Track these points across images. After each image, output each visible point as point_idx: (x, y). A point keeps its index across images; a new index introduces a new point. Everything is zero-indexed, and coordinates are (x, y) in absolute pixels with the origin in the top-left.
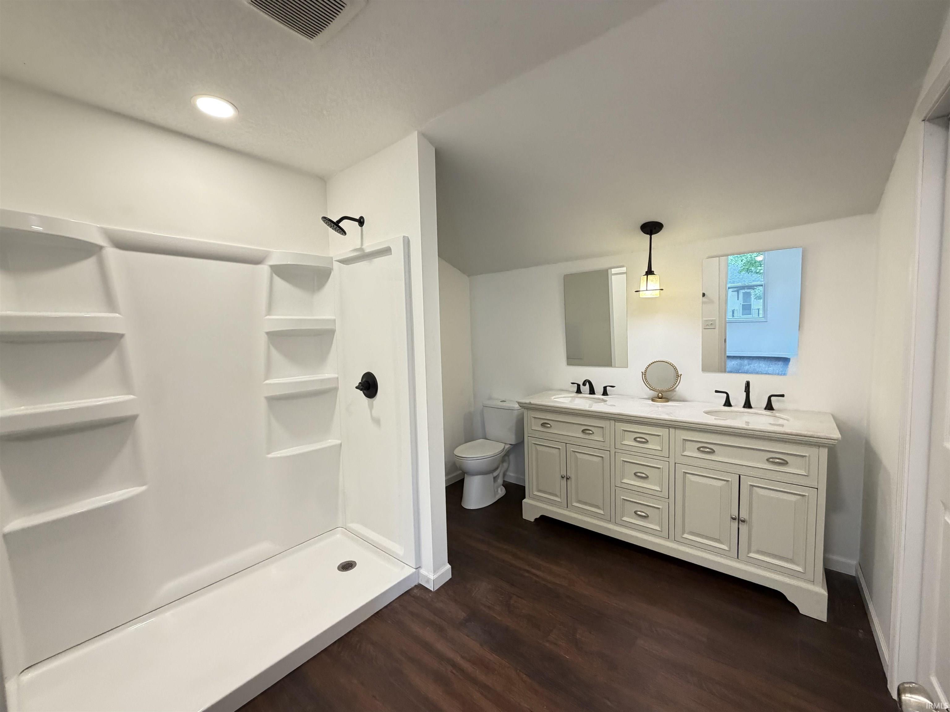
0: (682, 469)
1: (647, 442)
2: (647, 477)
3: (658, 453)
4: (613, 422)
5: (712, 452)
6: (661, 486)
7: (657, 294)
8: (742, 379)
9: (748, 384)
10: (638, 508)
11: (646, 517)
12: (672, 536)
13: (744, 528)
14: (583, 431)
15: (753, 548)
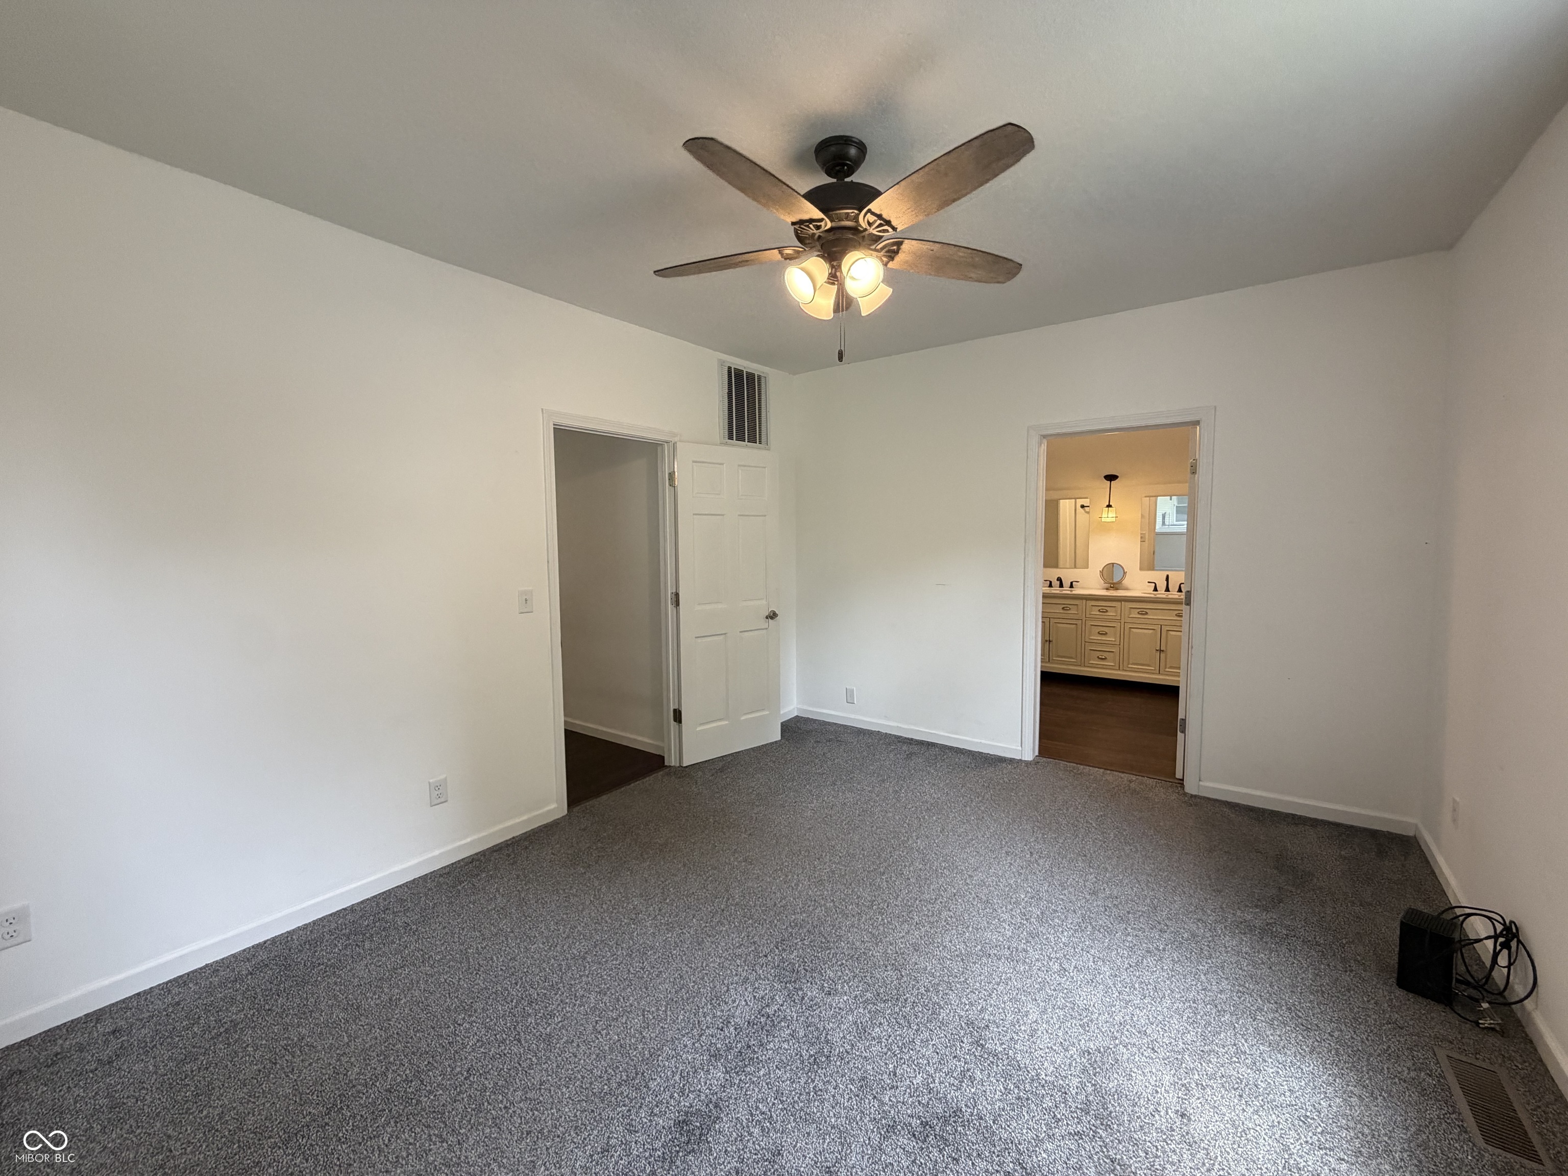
0: (1128, 626)
1: (1107, 611)
2: (1106, 634)
3: (1114, 618)
4: (1084, 601)
5: (1147, 613)
6: (1115, 638)
7: (1114, 519)
8: (1165, 574)
9: (1168, 577)
10: (1098, 654)
11: (1105, 659)
12: (1121, 668)
13: (1163, 655)
14: (1063, 608)
15: (1168, 666)
